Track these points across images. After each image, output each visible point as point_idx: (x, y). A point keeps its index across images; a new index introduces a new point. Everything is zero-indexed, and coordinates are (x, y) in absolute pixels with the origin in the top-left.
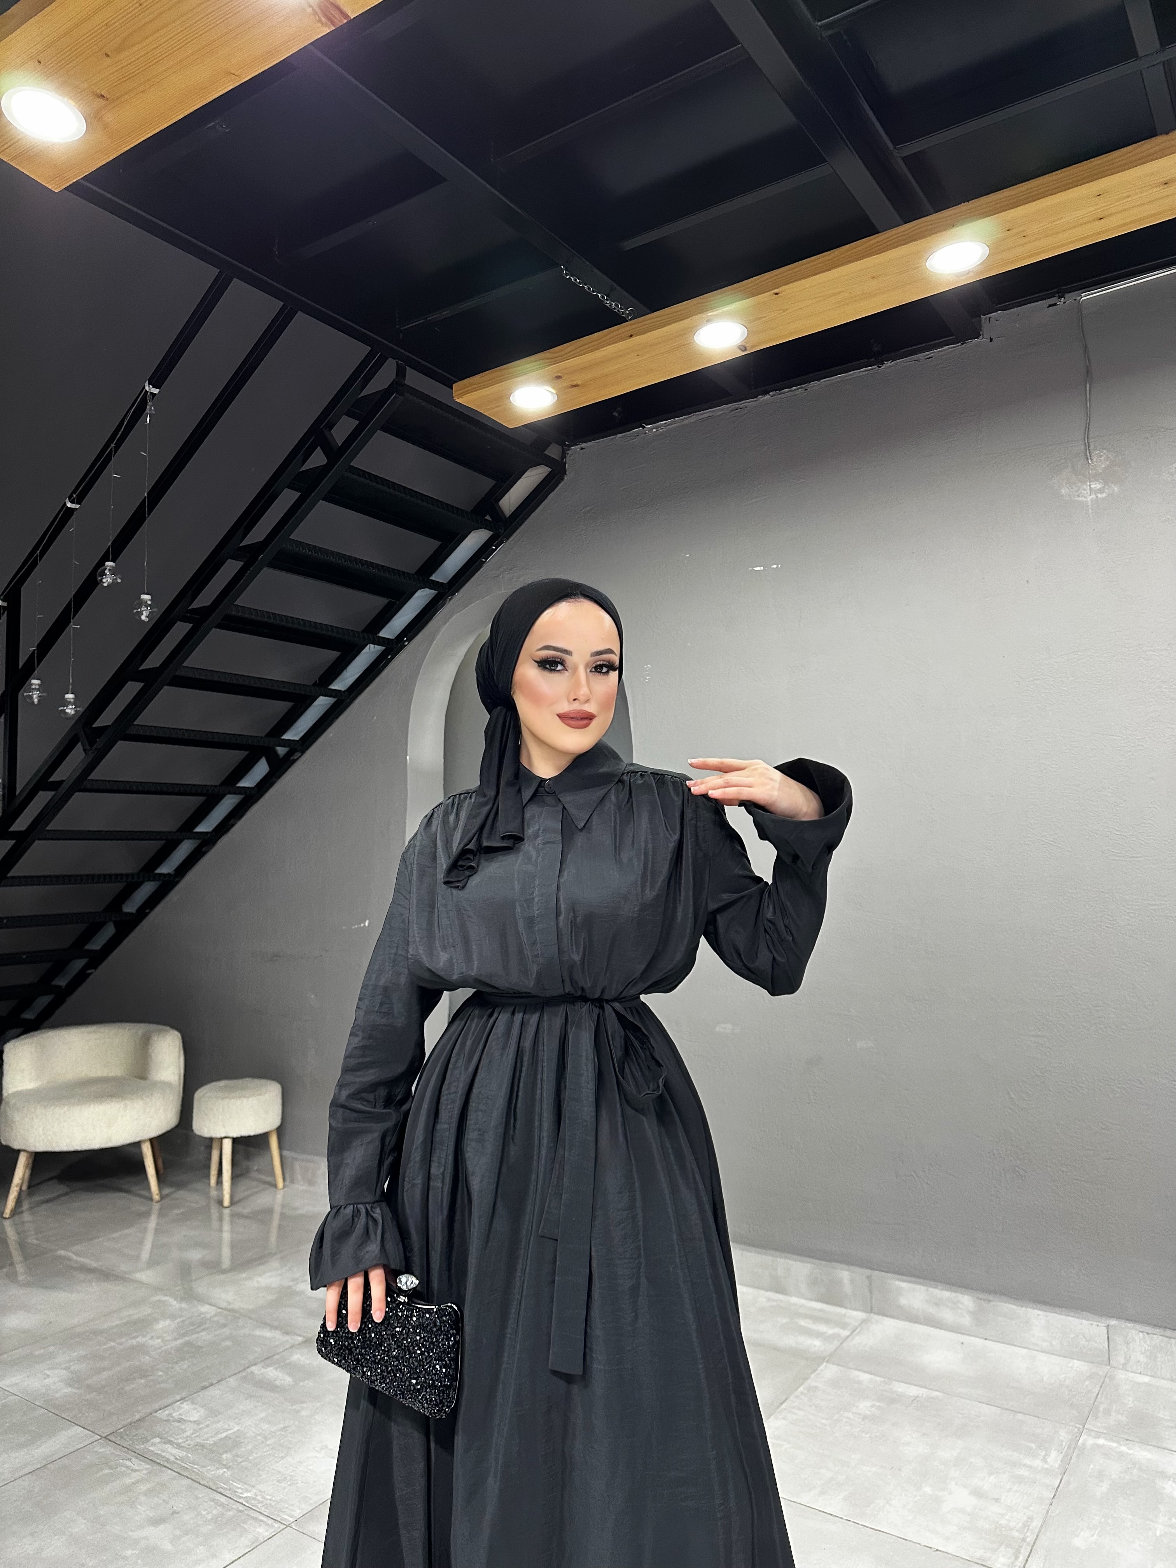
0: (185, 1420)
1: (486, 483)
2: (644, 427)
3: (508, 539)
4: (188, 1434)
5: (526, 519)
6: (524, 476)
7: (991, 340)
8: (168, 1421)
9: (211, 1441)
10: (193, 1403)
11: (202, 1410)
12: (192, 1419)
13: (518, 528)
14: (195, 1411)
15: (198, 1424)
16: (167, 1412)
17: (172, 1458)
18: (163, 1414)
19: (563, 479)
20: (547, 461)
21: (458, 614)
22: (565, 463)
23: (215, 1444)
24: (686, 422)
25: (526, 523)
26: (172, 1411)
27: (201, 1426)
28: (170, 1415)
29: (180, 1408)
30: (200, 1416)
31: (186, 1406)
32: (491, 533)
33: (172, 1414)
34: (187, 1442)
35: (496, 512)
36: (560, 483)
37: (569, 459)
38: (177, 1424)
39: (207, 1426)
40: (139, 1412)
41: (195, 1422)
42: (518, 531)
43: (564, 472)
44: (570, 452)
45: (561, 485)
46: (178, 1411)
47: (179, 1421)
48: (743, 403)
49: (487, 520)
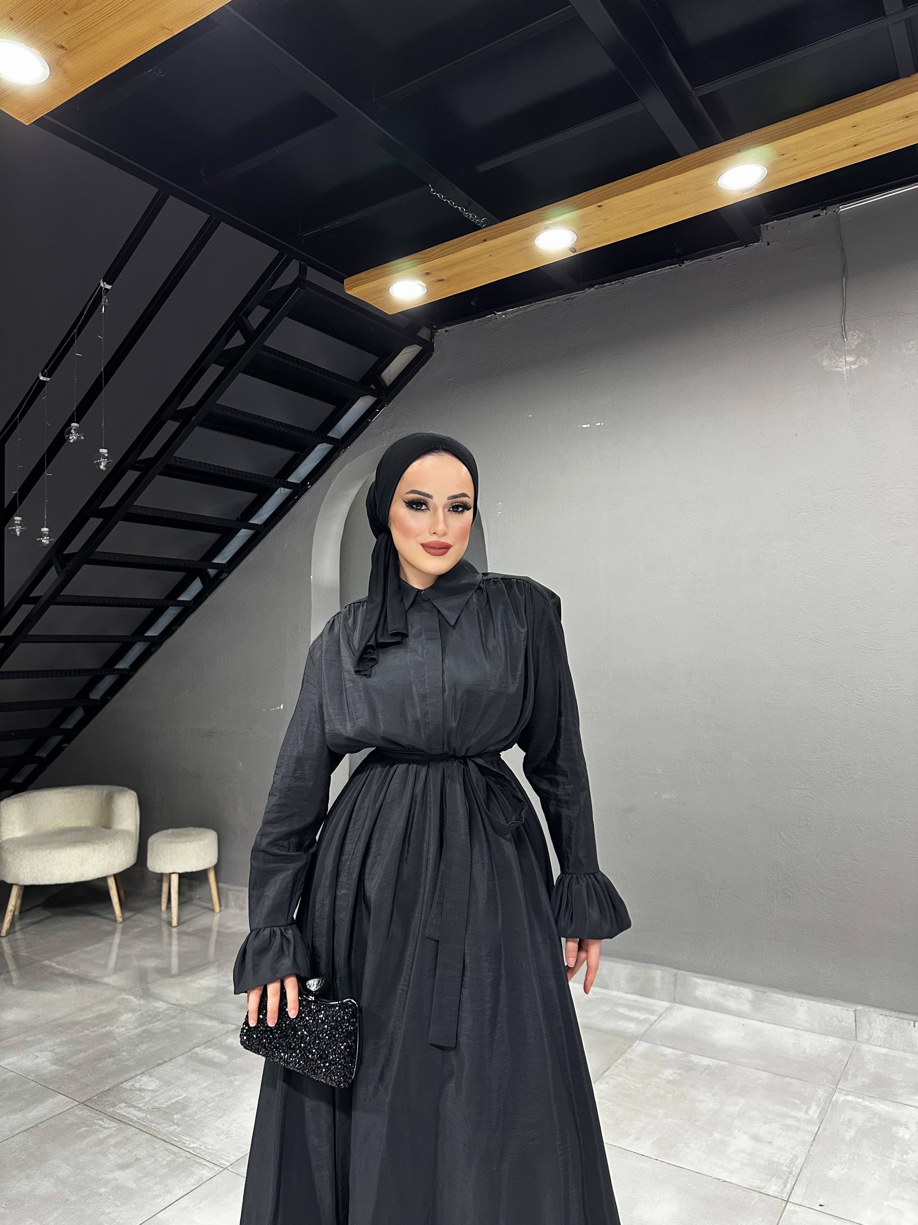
0: (144, 1089)
1: (371, 359)
2: (495, 314)
3: (388, 403)
4: (147, 1099)
5: (403, 388)
6: (401, 353)
7: (768, 244)
8: (131, 1090)
9: (165, 1105)
10: (150, 1076)
11: (157, 1082)
12: (150, 1088)
13: (396, 395)
14: (152, 1083)
15: (155, 1092)
16: (130, 1084)
17: (135, 1119)
18: (127, 1085)
19: (431, 356)
20: (419, 341)
21: (350, 463)
22: (433, 343)
23: (168, 1106)
24: (529, 309)
25: (402, 390)
26: (134, 1083)
27: (157, 1093)
28: (133, 1085)
29: (140, 1080)
30: (157, 1086)
31: (145, 1079)
32: (375, 399)
33: (134, 1085)
34: (146, 1106)
35: (379, 382)
36: (429, 358)
37: (436, 340)
38: (138, 1092)
39: (162, 1093)
40: (108, 1083)
41: (152, 1091)
42: (397, 397)
43: (433, 350)
44: (437, 334)
45: (430, 360)
46: (139, 1082)
47: (140, 1090)
48: (573, 295)
49: (372, 388)
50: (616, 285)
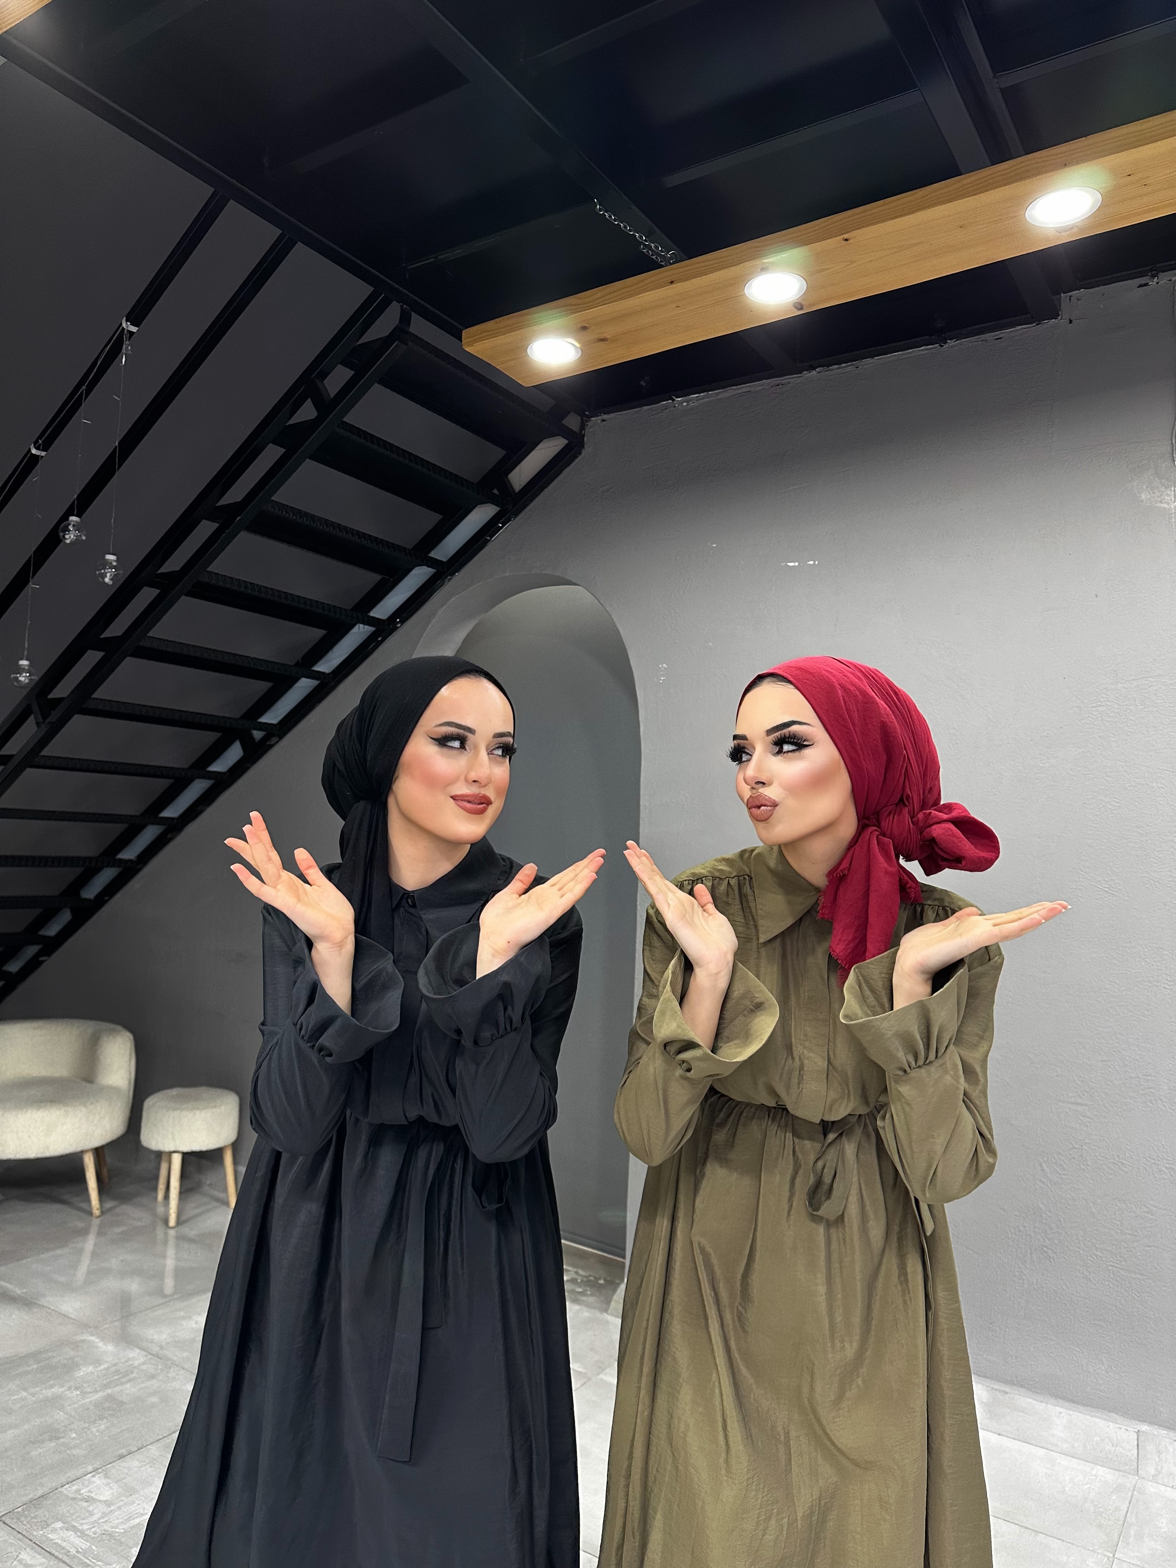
0: (93, 1499)
1: (496, 454)
2: (673, 400)
3: (516, 515)
4: (95, 1518)
5: (537, 496)
6: (537, 448)
7: (1071, 321)
8: (74, 1499)
9: (121, 1529)
10: (106, 1476)
11: (115, 1486)
12: (102, 1498)
13: (527, 505)
14: (107, 1488)
15: (109, 1506)
16: (75, 1488)
17: (73, 1551)
18: (69, 1490)
19: (580, 454)
20: (565, 432)
21: (457, 596)
22: (583, 436)
23: (126, 1530)
24: (721, 396)
25: (536, 500)
26: (81, 1486)
27: (112, 1508)
28: (78, 1491)
29: (90, 1482)
30: (112, 1494)
31: (98, 1480)
32: (498, 509)
33: (80, 1490)
34: (93, 1530)
35: (505, 487)
36: (577, 457)
37: (588, 431)
38: (85, 1504)
39: (119, 1508)
40: (42, 1485)
41: (105, 1502)
42: (528, 508)
43: (582, 446)
44: (590, 424)
45: (577, 460)
46: (86, 1486)
47: (89, 1500)
48: (785, 379)
49: (495, 494)
50: (847, 368)
